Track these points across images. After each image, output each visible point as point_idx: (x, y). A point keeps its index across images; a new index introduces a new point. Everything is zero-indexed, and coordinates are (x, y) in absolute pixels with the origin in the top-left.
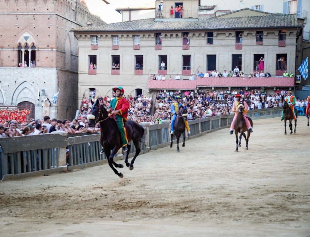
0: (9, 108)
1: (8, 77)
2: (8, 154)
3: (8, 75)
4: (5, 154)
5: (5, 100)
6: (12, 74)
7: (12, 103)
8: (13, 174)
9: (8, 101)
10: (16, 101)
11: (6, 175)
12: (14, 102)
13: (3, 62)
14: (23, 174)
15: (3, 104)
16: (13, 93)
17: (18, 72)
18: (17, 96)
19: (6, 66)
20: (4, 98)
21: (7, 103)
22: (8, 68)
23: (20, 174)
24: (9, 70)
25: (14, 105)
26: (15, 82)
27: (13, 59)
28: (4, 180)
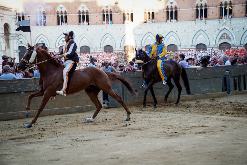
0: (238, 47)
1: (238, 25)
2: (234, 77)
3: (238, 24)
4: (231, 77)
5: (236, 42)
6: (241, 23)
7: (241, 44)
8: (238, 91)
9: (237, 42)
10: (244, 42)
11: (232, 91)
12: (242, 43)
13: (234, 15)
14: (245, 90)
15: (234, 45)
16: (241, 37)
17: (246, 21)
18: (244, 39)
19: (237, 17)
20: (235, 40)
21: (237, 44)
22: (238, 19)
23: (243, 90)
24: (239, 20)
25: (242, 45)
26: (243, 28)
27: (241, 12)
28: (231, 95)
